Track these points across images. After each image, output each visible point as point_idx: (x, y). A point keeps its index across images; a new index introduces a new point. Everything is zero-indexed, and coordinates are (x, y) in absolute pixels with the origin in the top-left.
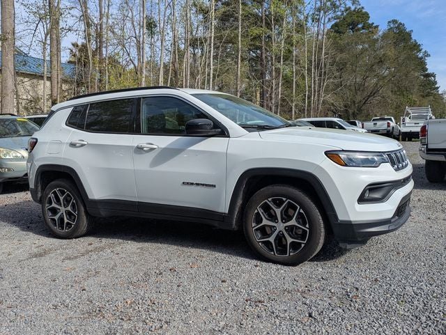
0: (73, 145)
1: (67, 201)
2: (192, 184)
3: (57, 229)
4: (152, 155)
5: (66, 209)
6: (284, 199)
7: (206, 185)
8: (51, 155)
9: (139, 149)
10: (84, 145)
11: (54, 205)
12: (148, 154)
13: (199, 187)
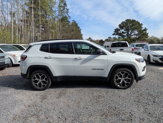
0: (46, 58)
1: (43, 78)
2: (96, 69)
3: (38, 87)
4: (81, 61)
5: (43, 80)
6: (125, 72)
7: (101, 69)
8: (36, 62)
9: (76, 59)
10: (52, 58)
11: (36, 79)
12: (79, 60)
13: (98, 70)
